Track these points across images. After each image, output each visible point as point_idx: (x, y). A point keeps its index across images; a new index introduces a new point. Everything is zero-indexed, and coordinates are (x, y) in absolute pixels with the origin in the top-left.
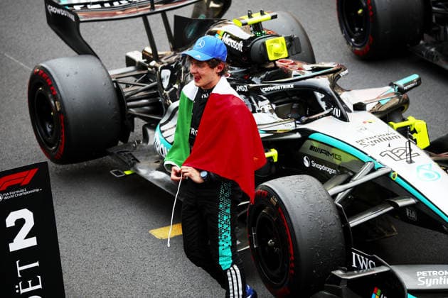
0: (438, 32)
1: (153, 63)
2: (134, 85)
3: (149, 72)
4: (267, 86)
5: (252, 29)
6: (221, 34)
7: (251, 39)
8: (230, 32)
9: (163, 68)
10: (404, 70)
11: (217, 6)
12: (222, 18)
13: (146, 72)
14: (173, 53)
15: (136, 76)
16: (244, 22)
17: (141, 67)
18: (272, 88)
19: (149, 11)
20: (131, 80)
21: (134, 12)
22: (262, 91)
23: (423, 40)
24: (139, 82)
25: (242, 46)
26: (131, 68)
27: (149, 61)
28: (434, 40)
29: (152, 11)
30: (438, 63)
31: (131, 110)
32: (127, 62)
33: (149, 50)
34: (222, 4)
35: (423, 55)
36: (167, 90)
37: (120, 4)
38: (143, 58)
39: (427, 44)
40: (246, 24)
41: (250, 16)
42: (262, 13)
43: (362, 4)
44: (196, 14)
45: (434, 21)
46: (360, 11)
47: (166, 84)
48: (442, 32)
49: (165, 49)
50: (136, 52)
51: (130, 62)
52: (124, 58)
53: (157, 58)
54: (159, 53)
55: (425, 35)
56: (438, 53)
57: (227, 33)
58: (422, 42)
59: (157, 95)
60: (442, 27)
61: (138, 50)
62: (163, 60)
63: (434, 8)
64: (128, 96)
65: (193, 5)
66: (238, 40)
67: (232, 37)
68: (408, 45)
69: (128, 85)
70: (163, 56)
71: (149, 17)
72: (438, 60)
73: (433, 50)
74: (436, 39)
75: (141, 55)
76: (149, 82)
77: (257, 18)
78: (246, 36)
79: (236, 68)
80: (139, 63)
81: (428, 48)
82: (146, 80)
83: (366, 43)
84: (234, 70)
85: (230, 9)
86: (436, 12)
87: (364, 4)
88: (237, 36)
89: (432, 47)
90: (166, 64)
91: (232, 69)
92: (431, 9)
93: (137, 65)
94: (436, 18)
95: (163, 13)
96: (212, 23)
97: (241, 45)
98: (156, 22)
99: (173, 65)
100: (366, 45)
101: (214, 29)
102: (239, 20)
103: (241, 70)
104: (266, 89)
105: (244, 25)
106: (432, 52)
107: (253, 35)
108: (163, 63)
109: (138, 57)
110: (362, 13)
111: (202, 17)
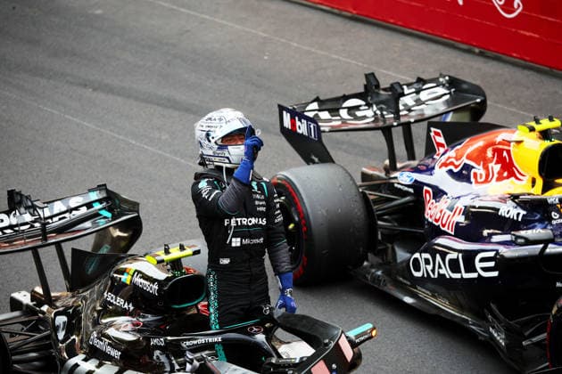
0: (385, 250)
1: (45, 308)
2: (20, 334)
3: (40, 317)
4: (189, 340)
5: (169, 266)
6: (131, 273)
7: (168, 279)
8: (143, 271)
9: (56, 314)
10: (346, 298)
11: (125, 235)
12: (129, 253)
13: (35, 318)
14: (70, 294)
15: (22, 323)
16: (159, 258)
17: (28, 311)
18: (195, 342)
19: (40, 243)
20: (17, 328)
21: (21, 245)
22: (183, 345)
23: (367, 261)
24: (27, 331)
25: (157, 288)
26: (16, 313)
27: (40, 304)
28: (381, 261)
29: (45, 243)
30: (385, 289)
31: (15, 365)
32: (11, 306)
33: (39, 290)
34: (131, 233)
35: (367, 279)
36: (63, 342)
37: (4, 233)
38: (32, 301)
39: (372, 266)
40: (163, 261)
41: (167, 252)
42: (182, 248)
43: (294, 219)
44: (97, 246)
45: (380, 237)
46: (291, 226)
47: (61, 335)
48: (390, 251)
49: (59, 291)
50: (24, 293)
51: (16, 304)
52: (8, 300)
53: (51, 302)
54: (53, 294)
55: (369, 254)
56: (386, 278)
57: (139, 272)
58: (365, 263)
59: (50, 346)
60: (389, 245)
61: (28, 291)
62: (58, 304)
63: (380, 223)
64: (15, 349)
65: (94, 234)
66: (152, 280)
67: (145, 277)
68: (350, 267)
69: (12, 335)
70: (58, 298)
71: (41, 251)
72: (386, 285)
73: (379, 273)
74: (383, 260)
75: (29, 295)
76: (39, 331)
77: (175, 253)
78: (161, 276)
79: (149, 316)
80: (27, 306)
81: (373, 270)
82: (35, 329)
83: (297, 266)
84: (147, 317)
85: (140, 239)
86: (382, 227)
87: (297, 219)
88: (150, 275)
89: (378, 270)
90: (61, 309)
91: (144, 317)
92: (377, 224)
93: (24, 308)
94: (382, 234)
95: (58, 245)
96: (120, 259)
97: (156, 287)
98: (48, 255)
99: (71, 311)
100: (300, 267)
101: (123, 266)
102: (154, 256)
103: (155, 318)
104: (188, 343)
105: (159, 262)
106: (379, 276)
107: (170, 275)
108: (57, 308)
109: (24, 297)
110: (294, 228)
111: (104, 251)
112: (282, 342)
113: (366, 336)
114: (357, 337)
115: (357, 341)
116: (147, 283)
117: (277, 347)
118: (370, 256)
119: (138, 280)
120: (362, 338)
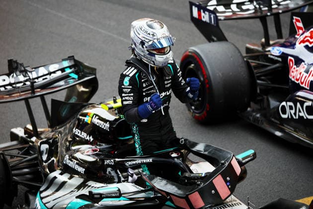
0: (262, 100)
1: (34, 139)
2: (17, 157)
3: (30, 146)
4: (130, 161)
5: (116, 111)
6: (91, 115)
7: (116, 120)
8: (99, 115)
9: (42, 143)
10: (235, 132)
11: (87, 90)
12: (90, 102)
13: (27, 145)
14: (50, 130)
15: (19, 149)
16: (110, 106)
17: (23, 141)
18: (134, 162)
19: (30, 95)
20: (15, 152)
21: (17, 96)
22: (127, 164)
23: (250, 107)
24: (22, 154)
25: (109, 126)
26: (15, 143)
27: (31, 136)
28: (259, 108)
29: (33, 95)
30: (263, 126)
31: (14, 177)
32: (11, 137)
33: (30, 127)
34: (91, 89)
35: (250, 120)
36: (46, 162)
37: (6, 89)
38: (25, 134)
39: (253, 111)
40: (112, 108)
41: (115, 102)
44: (68, 97)
45: (258, 91)
47: (45, 157)
49: (43, 127)
50: (19, 129)
51: (14, 137)
52: (9, 134)
53: (38, 135)
54: (39, 130)
56: (263, 119)
57: (97, 115)
58: (249, 109)
59: (37, 165)
60: (265, 97)
61: (22, 128)
62: (42, 136)
63: (258, 81)
64: (12, 166)
65: (66, 90)
66: (105, 121)
67: (101, 119)
68: (239, 112)
69: (12, 157)
70: (42, 133)
71: (30, 100)
72: (263, 124)
73: (258, 115)
74: (261, 106)
75: (23, 131)
76: (30, 154)
78: (112, 118)
79: (104, 144)
80: (22, 137)
81: (254, 114)
82: (27, 153)
83: (203, 111)
84: (102, 145)
85: (97, 93)
86: (261, 85)
87: (202, 79)
88: (104, 117)
90: (44, 140)
91: (100, 145)
92: (256, 82)
93: (20, 139)
94: (260, 90)
95: (42, 97)
96: (84, 107)
97: (108, 125)
98: (36, 103)
99: (51, 141)
100: (204, 112)
101: (85, 111)
102: (107, 104)
103: (107, 146)
104: (130, 163)
105: (110, 109)
106: (258, 118)
107: (117, 117)
108: (42, 139)
109: (20, 132)
111: (73, 100)
112: (193, 163)
113: (250, 158)
114: (244, 159)
115: (244, 161)
116: (102, 123)
117: (190, 165)
118: (252, 104)
119: (96, 121)
120: (247, 160)
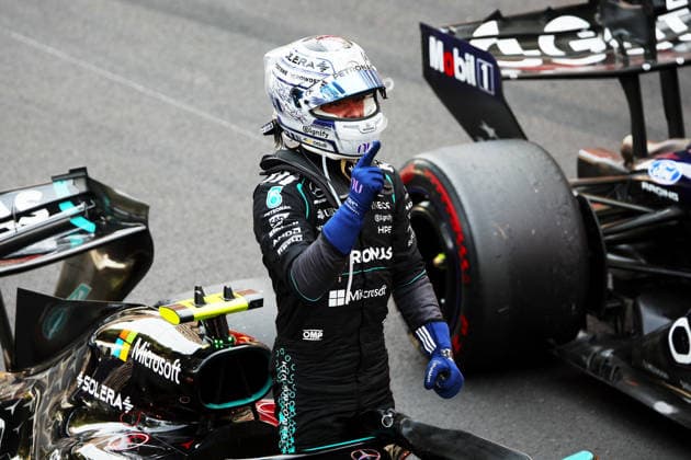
0: (621, 310)
5: (203, 329)
6: (130, 339)
7: (200, 354)
8: (153, 337)
10: (541, 400)
11: (121, 266)
12: (127, 300)
14: (11, 376)
16: (184, 313)
23: (585, 328)
25: (178, 369)
28: (611, 331)
30: (619, 385)
34: (132, 262)
35: (585, 366)
39: (593, 341)
40: (191, 318)
41: (199, 300)
42: (228, 295)
43: (445, 244)
44: (67, 285)
45: (610, 285)
46: (439, 259)
48: (629, 312)
55: (589, 317)
56: (622, 364)
57: (145, 338)
58: (581, 335)
60: (630, 302)
63: (611, 257)
65: (61, 263)
66: (171, 355)
67: (157, 349)
68: (551, 341)
72: (620, 378)
73: (608, 354)
74: (616, 328)
77: (215, 305)
78: (188, 346)
79: (163, 422)
81: (596, 349)
84: (159, 425)
85: (149, 275)
86: (615, 265)
87: (450, 244)
88: (166, 345)
89: (605, 348)
91: (152, 425)
92: (604, 259)
94: (614, 278)
96: (110, 313)
97: (176, 367)
99: (12, 408)
101: (114, 326)
102: (175, 309)
103: (172, 428)
105: (184, 320)
106: (607, 360)
107: (205, 345)
110: (444, 262)
111: (80, 294)
116: (160, 360)
118: (591, 320)
119: (143, 354)
